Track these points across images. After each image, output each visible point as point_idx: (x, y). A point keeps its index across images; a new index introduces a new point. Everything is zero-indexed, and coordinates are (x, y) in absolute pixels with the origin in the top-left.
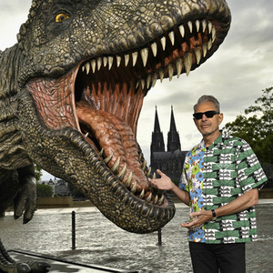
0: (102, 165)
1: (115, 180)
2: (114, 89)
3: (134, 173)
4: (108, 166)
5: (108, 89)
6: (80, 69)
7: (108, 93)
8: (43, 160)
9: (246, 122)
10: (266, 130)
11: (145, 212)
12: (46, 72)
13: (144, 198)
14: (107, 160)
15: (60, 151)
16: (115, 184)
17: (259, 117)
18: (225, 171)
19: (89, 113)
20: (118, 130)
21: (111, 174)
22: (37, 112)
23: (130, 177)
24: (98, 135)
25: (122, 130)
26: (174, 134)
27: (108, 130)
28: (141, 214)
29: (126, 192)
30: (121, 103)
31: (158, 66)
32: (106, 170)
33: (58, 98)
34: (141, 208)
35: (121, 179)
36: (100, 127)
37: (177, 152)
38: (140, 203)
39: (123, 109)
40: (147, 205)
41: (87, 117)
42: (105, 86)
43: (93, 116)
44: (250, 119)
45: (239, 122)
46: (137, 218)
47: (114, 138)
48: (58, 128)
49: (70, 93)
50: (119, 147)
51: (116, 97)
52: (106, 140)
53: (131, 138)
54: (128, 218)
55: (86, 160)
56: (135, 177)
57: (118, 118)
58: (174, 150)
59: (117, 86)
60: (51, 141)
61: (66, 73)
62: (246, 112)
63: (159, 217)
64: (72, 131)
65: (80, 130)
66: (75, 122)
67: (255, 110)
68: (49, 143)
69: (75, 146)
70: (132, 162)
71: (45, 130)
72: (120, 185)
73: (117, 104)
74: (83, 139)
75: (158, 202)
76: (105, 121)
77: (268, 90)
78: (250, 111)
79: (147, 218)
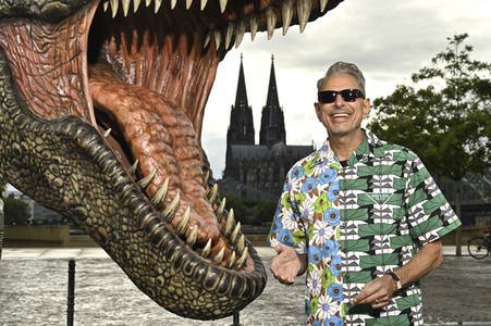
0: (134, 191)
1: (157, 220)
2: (161, 45)
3: (194, 208)
4: (146, 193)
5: (151, 44)
6: (101, 7)
7: (150, 52)
8: (22, 175)
9: (412, 98)
10: (450, 116)
11: (211, 282)
12: (33, 9)
13: (210, 256)
14: (144, 182)
15: (56, 162)
16: (157, 228)
17: (437, 90)
18: (385, 206)
19: (114, 91)
20: (167, 126)
21: (150, 210)
22: (13, 84)
23: (185, 216)
24: (129, 134)
25: (175, 126)
26: (273, 112)
27: (149, 125)
28: (203, 285)
29: (177, 243)
30: (175, 72)
31: (248, 8)
32: (141, 200)
33: (56, 59)
34: (205, 275)
35: (169, 220)
36: (134, 120)
37: (278, 146)
38: (202, 265)
39: (178, 84)
40: (215, 270)
41: (110, 99)
42: (146, 37)
43: (121, 98)
44: (421, 93)
45: (399, 96)
46: (196, 293)
47: (158, 140)
48: (53, 116)
49: (78, 52)
50: (167, 158)
51: (164, 59)
52: (144, 145)
53: (190, 141)
54: (179, 292)
55: (105, 182)
56: (195, 215)
57: (168, 103)
58: (273, 143)
59: (169, 40)
60: (39, 141)
61: (72, 14)
62: (414, 78)
63: (235, 292)
64: (80, 124)
65: (94, 123)
66: (86, 108)
67: (431, 75)
68: (35, 145)
69: (86, 153)
70: (192, 188)
71: (28, 120)
72: (166, 230)
73: (166, 74)
74: (100, 141)
75: (235, 265)
76: (143, 107)
77: (459, 39)
78: (422, 77)
79: (213, 293)
